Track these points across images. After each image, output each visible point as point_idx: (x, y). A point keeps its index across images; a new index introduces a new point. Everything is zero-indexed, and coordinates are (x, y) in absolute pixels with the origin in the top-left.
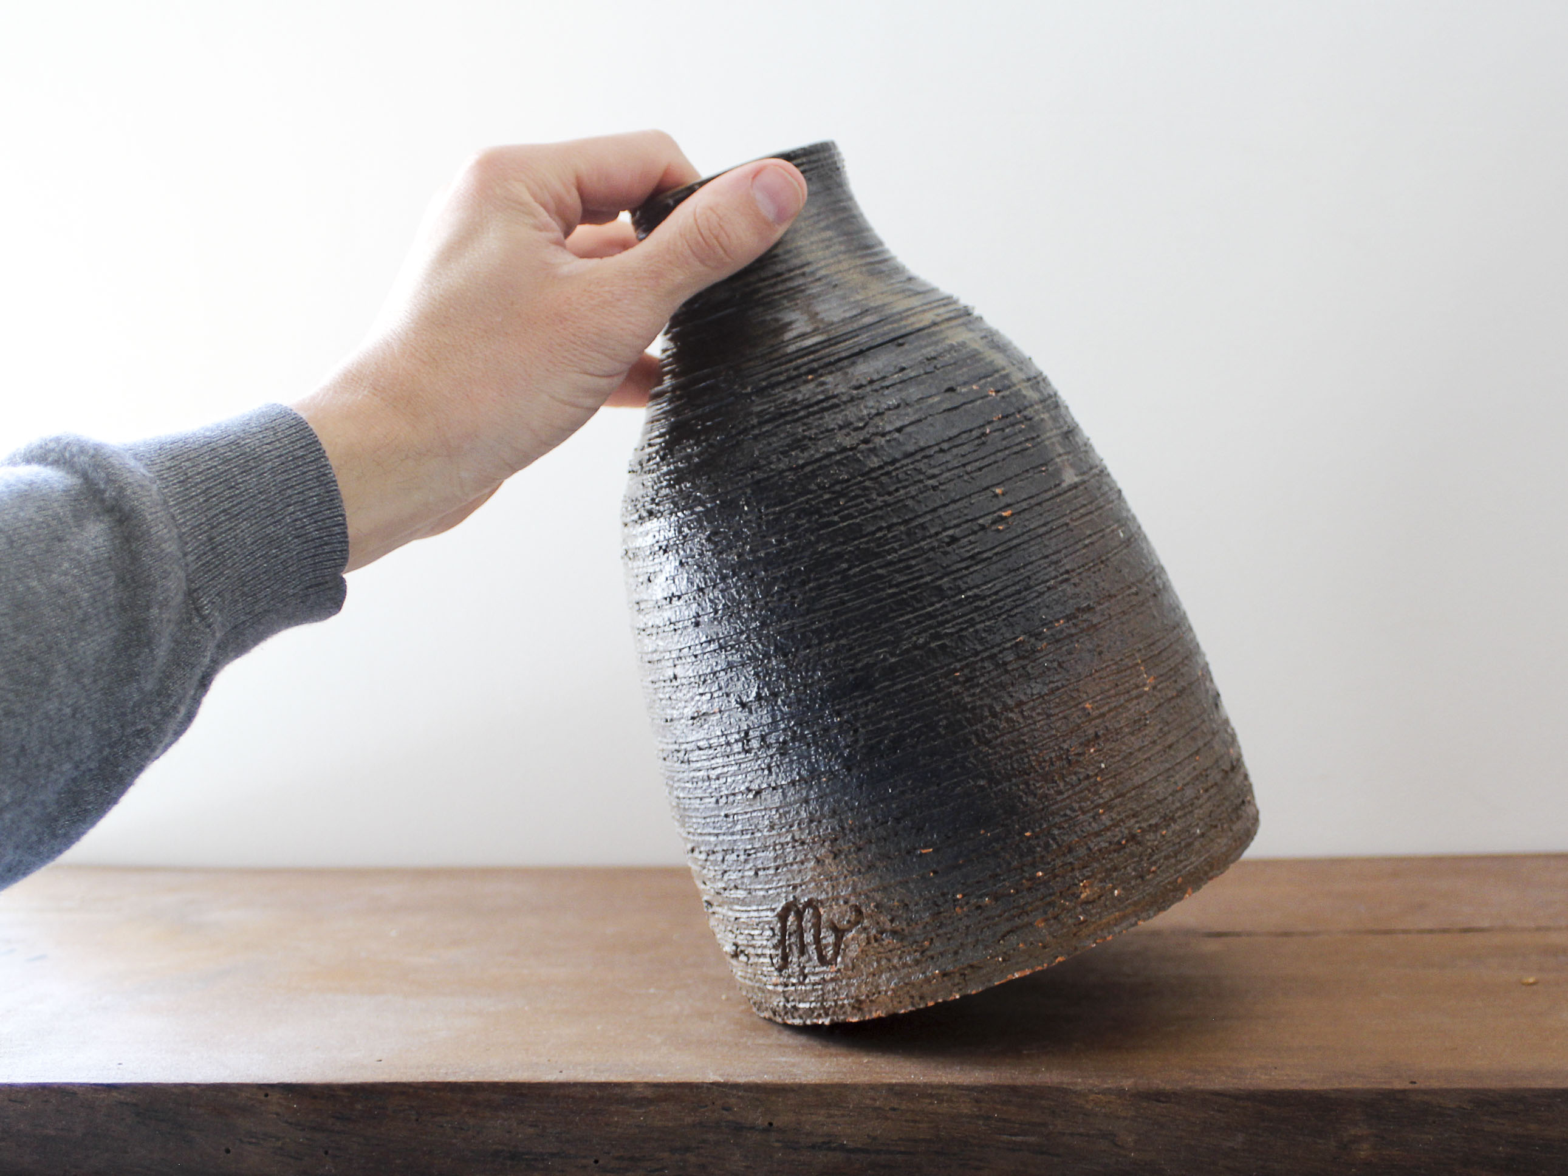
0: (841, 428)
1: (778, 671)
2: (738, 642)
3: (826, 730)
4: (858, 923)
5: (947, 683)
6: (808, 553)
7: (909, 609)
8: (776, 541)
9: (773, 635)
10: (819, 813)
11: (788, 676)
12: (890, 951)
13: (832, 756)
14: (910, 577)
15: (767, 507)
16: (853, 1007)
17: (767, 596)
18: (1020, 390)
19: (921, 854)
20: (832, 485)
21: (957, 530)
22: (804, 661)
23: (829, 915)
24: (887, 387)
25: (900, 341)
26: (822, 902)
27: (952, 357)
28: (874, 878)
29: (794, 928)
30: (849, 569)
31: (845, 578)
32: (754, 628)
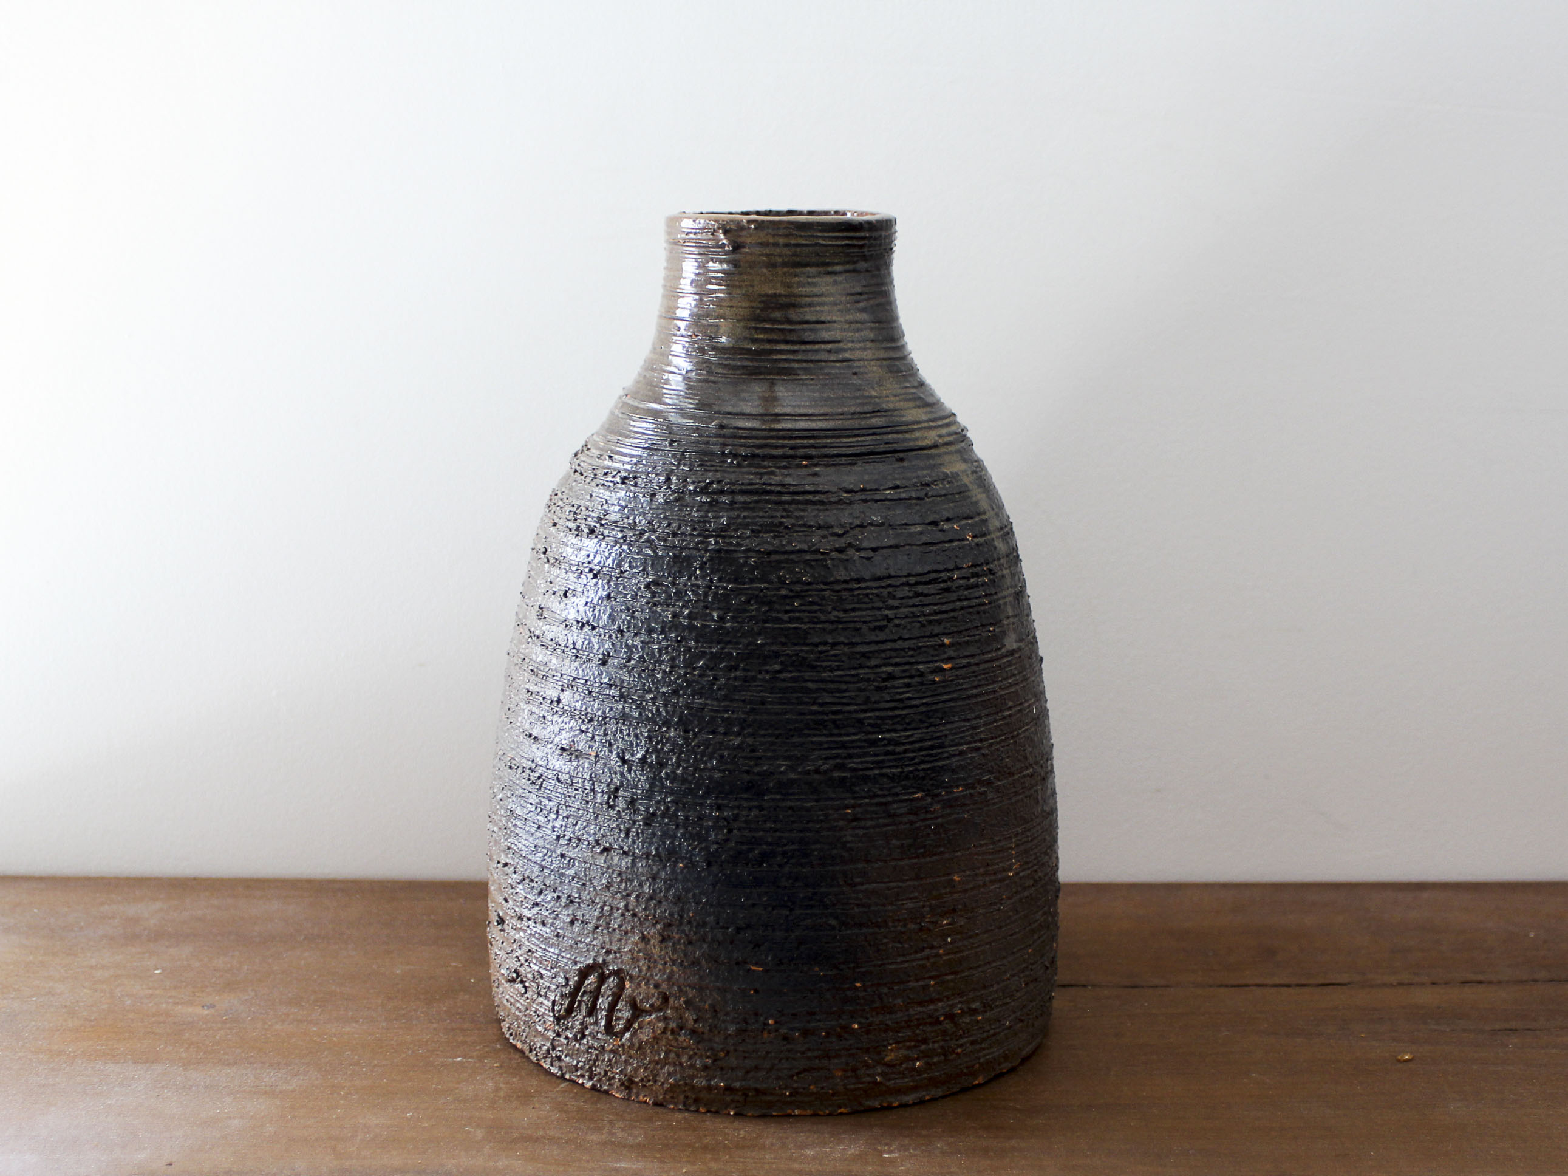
0: (819, 527)
1: (675, 744)
2: (642, 698)
3: (700, 818)
4: (659, 1009)
5: (836, 816)
6: (745, 641)
7: (825, 732)
8: (718, 616)
9: (680, 707)
10: (662, 894)
11: (682, 752)
12: (684, 1048)
13: (697, 845)
14: (837, 700)
15: (720, 580)
16: (622, 1084)
17: (689, 667)
18: (993, 539)
19: (750, 970)
20: (792, 583)
21: (897, 669)
22: (703, 744)
23: (633, 991)
24: (876, 501)
25: (901, 455)
26: (631, 978)
27: (944, 488)
28: (695, 974)
29: (592, 988)
30: (780, 672)
31: (774, 679)
32: (664, 693)
